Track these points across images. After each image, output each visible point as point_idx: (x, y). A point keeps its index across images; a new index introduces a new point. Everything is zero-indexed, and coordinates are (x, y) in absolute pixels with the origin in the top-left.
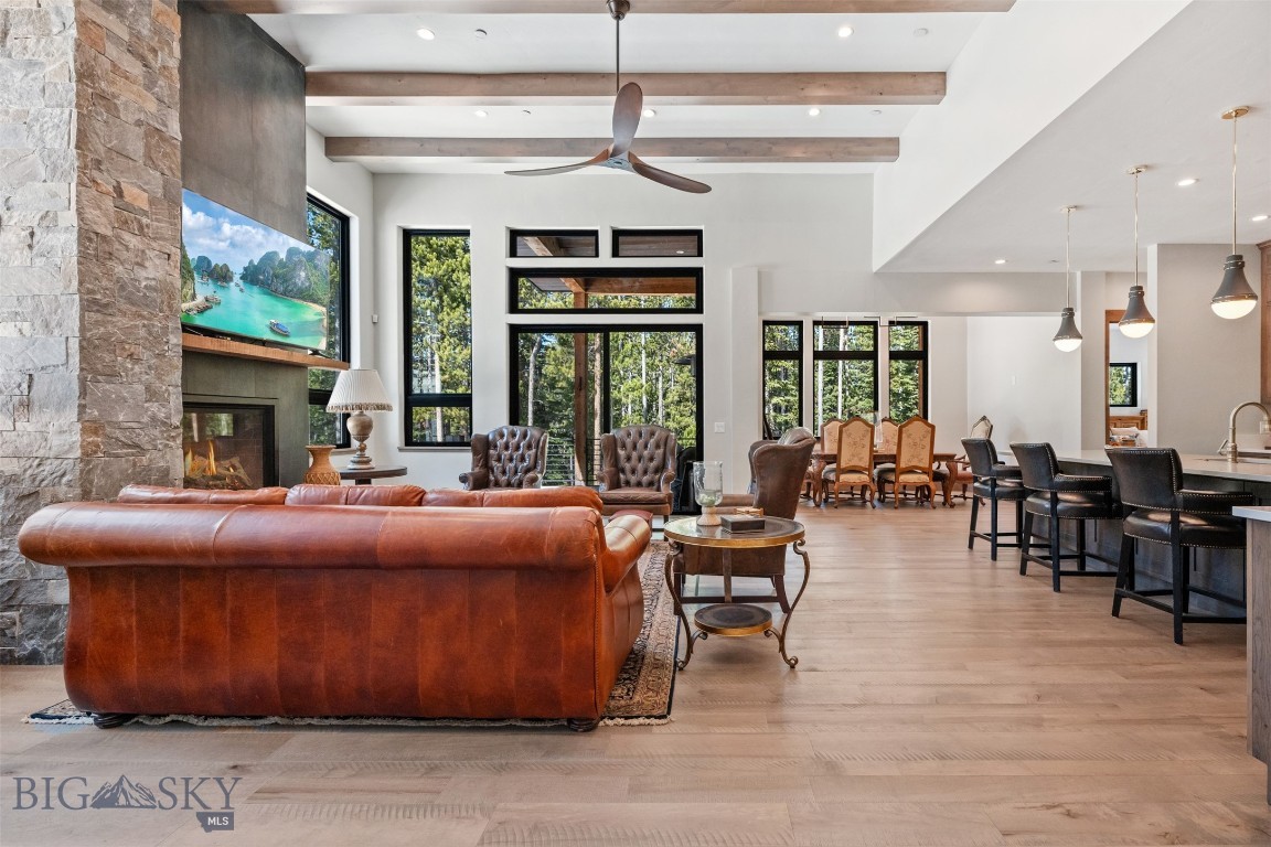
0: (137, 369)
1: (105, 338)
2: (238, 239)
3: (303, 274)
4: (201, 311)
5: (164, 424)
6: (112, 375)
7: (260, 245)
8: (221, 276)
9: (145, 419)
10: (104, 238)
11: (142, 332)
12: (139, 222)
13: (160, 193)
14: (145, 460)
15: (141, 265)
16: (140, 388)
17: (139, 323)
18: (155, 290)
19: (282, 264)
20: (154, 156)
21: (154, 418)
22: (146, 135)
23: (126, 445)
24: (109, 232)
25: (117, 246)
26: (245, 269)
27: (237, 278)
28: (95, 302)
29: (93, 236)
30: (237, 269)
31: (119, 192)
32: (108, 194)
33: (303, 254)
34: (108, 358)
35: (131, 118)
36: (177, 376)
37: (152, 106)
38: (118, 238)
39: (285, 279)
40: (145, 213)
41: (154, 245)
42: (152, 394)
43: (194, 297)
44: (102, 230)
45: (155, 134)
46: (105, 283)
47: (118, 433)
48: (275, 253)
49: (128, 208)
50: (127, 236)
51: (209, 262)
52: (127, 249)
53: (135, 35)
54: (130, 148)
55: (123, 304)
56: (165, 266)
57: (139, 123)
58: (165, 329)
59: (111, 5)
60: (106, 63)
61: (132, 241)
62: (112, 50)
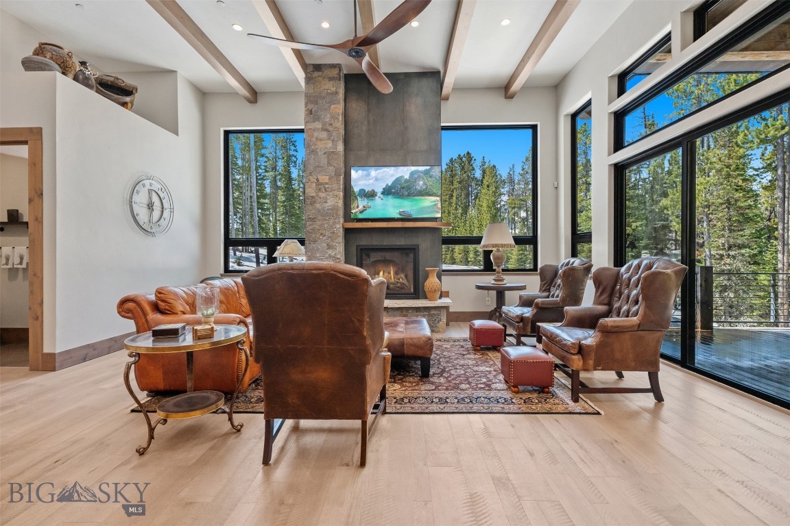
0: (324, 238)
1: (313, 229)
2: (379, 176)
3: (421, 183)
4: (361, 212)
5: (334, 257)
6: (314, 241)
7: (392, 175)
8: (371, 195)
9: (327, 255)
10: (313, 197)
11: (326, 225)
12: (324, 187)
13: (333, 174)
15: (326, 202)
16: (325, 245)
17: (325, 222)
18: (331, 209)
19: (406, 181)
20: (331, 162)
21: (330, 255)
22: (328, 156)
24: (314, 195)
25: (317, 198)
26: (384, 189)
27: (379, 194)
28: (309, 218)
29: (310, 198)
30: (379, 190)
31: (318, 180)
32: (313, 182)
33: (421, 172)
34: (313, 236)
35: (322, 153)
36: (341, 240)
37: (330, 144)
38: (317, 195)
39: (409, 188)
40: (327, 183)
41: (331, 193)
42: (329, 247)
43: (358, 207)
44: (312, 195)
45: (330, 155)
46: (313, 211)
48: (402, 177)
49: (321, 184)
50: (320, 194)
51: (365, 191)
52: (320, 198)
53: (324, 124)
54: (322, 163)
55: (320, 217)
56: (335, 200)
57: (325, 153)
58: (334, 223)
59: (317, 119)
60: (314, 139)
61: (322, 195)
62: (316, 134)
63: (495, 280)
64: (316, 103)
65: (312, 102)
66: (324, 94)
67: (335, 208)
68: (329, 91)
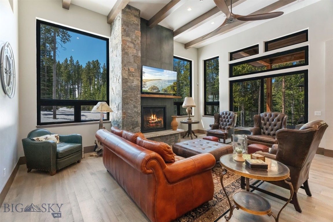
0: (132, 102)
1: (126, 97)
5: (137, 112)
6: (127, 104)
9: (134, 112)
10: (126, 79)
11: (133, 95)
12: (132, 74)
13: (136, 68)
14: (133, 119)
15: (133, 82)
16: (133, 106)
17: (132, 93)
18: (135, 87)
20: (135, 61)
21: (135, 111)
22: (134, 57)
23: (130, 117)
24: (127, 77)
25: (128, 80)
28: (125, 91)
29: (124, 79)
31: (129, 69)
32: (127, 70)
34: (127, 100)
35: (131, 55)
36: (140, 103)
37: (135, 52)
38: (129, 78)
40: (134, 72)
41: (135, 78)
42: (135, 107)
44: (126, 77)
45: (135, 57)
46: (126, 87)
47: (129, 114)
49: (131, 72)
50: (130, 77)
52: (130, 80)
53: (132, 39)
54: (131, 61)
55: (129, 90)
56: (136, 83)
57: (133, 56)
58: (137, 94)
59: (128, 35)
60: (127, 46)
61: (131, 78)
62: (128, 44)
63: (187, 119)
64: (128, 26)
65: (125, 25)
66: (132, 23)
67: (137, 86)
68: (134, 22)
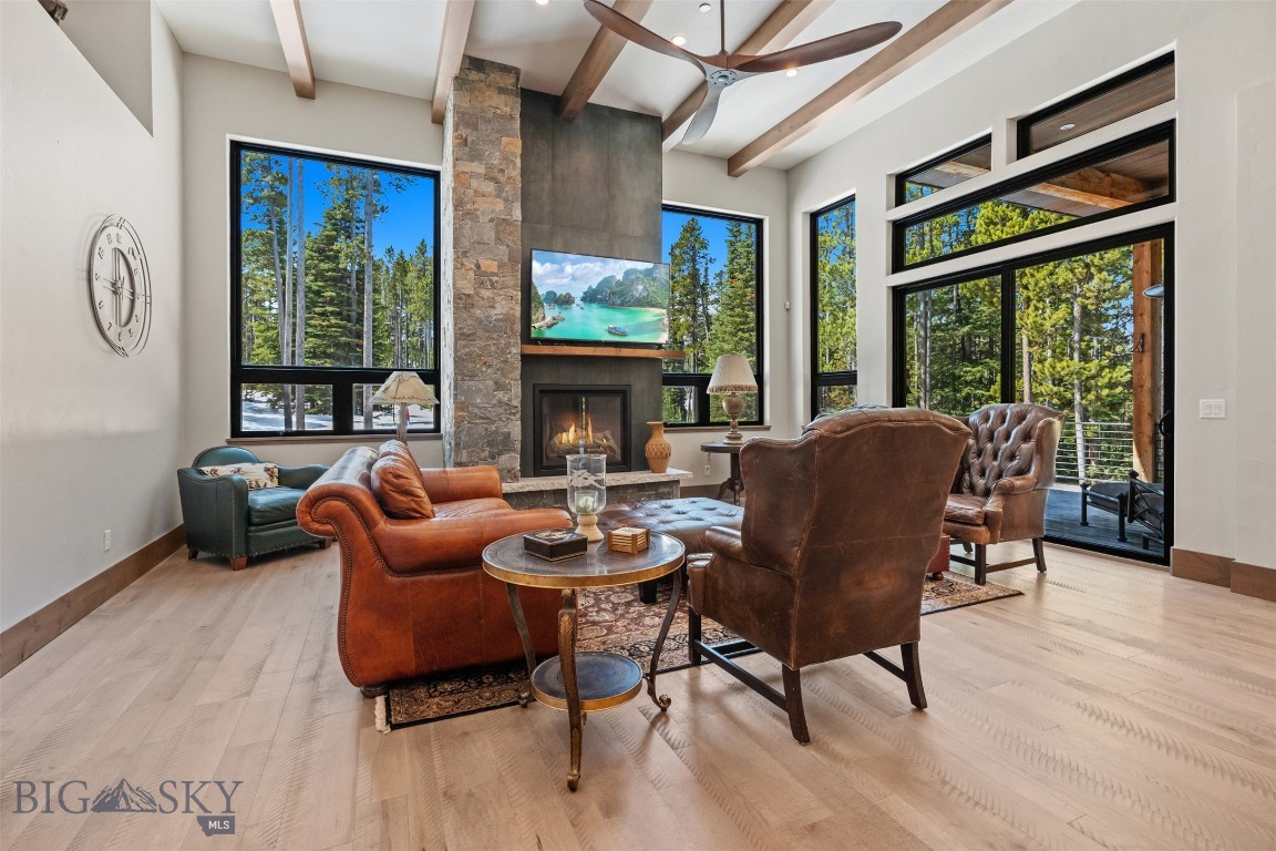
0: (489, 371)
1: (469, 354)
2: (578, 274)
3: (640, 287)
4: (549, 327)
5: (507, 404)
6: (473, 376)
7: (598, 274)
8: (565, 301)
9: (494, 402)
10: (468, 296)
11: (493, 348)
12: (491, 281)
13: (506, 259)
14: (493, 428)
15: (493, 307)
16: (491, 382)
17: (491, 342)
18: (502, 320)
19: (619, 283)
20: (501, 237)
21: (500, 402)
22: (496, 225)
23: (481, 418)
24: (472, 292)
25: (477, 298)
26: (585, 293)
27: (578, 301)
28: (463, 334)
29: (464, 297)
30: (578, 294)
31: (478, 266)
32: (471, 269)
33: (641, 272)
34: (470, 365)
35: (487, 218)
36: (518, 373)
37: (500, 206)
38: (477, 294)
39: (622, 294)
40: (495, 274)
41: (501, 292)
42: (499, 386)
43: (544, 318)
44: (467, 292)
45: (501, 224)
46: (469, 322)
47: (476, 410)
48: (613, 277)
49: (485, 274)
50: (483, 291)
51: (555, 294)
52: (483, 298)
53: (490, 167)
54: (485, 238)
55: (480, 333)
56: (507, 306)
57: (491, 220)
58: (508, 345)
59: (475, 156)
60: (470, 192)
61: (486, 293)
62: (474, 183)
63: (729, 438)
64: (475, 128)
65: (467, 125)
66: (490, 115)
67: (507, 319)
68: (499, 111)
